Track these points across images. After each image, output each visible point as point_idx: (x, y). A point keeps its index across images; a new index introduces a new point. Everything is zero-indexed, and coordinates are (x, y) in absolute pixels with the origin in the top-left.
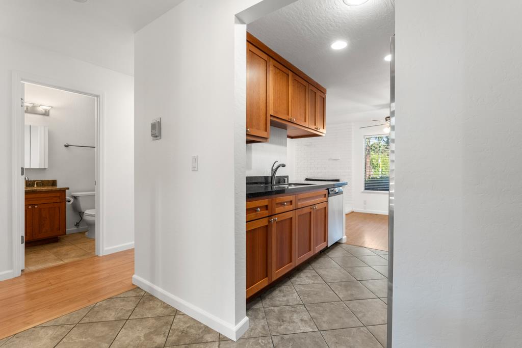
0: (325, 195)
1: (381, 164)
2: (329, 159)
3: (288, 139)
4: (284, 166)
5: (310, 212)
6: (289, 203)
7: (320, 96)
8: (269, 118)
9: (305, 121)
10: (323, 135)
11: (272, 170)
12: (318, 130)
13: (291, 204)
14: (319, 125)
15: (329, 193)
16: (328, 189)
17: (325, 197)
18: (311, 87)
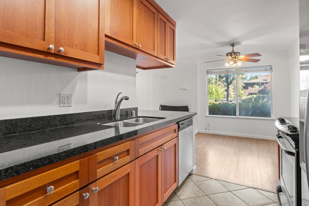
0: (175, 130)
1: (214, 91)
2: (180, 89)
3: (137, 70)
4: (127, 99)
5: (157, 156)
6: (126, 153)
7: (170, 27)
8: (103, 39)
9: (154, 50)
10: (174, 66)
11: (116, 103)
12: (168, 61)
13: (128, 155)
14: (169, 56)
15: (179, 127)
16: (178, 123)
17: (175, 132)
18: (160, 16)
